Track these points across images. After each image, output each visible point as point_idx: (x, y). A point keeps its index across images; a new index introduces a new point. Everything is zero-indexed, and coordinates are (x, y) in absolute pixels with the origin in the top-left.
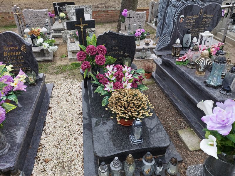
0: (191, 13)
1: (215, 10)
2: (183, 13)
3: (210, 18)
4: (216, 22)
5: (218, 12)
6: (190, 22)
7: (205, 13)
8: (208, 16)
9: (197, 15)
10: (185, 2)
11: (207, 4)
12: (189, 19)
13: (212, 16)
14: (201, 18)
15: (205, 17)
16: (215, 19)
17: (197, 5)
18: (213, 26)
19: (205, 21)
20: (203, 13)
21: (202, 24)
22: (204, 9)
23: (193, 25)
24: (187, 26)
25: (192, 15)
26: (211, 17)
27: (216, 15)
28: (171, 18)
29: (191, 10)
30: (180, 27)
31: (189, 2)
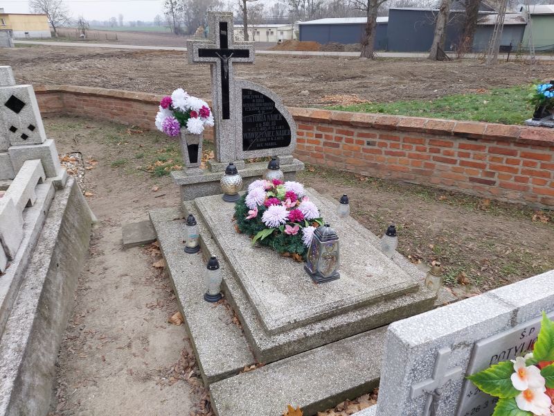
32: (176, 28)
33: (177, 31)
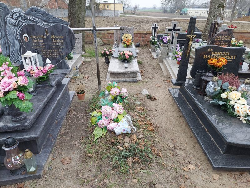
0: (35, 33)
1: (63, 32)
2: (26, 33)
3: (60, 39)
4: (70, 44)
5: (69, 34)
6: (38, 43)
7: (52, 33)
8: (57, 37)
9: (43, 35)
10: (23, 21)
11: (52, 24)
12: (35, 39)
13: (63, 37)
14: (50, 40)
15: (54, 39)
16: (68, 41)
17: (38, 24)
18: (69, 49)
19: (56, 43)
20: (49, 34)
21: (54, 46)
22: (49, 29)
23: (43, 45)
24: (36, 46)
25: (37, 34)
26: (62, 39)
27: (67, 37)
28: (12, 36)
29: (34, 29)
30: (28, 46)
31: (28, 21)
32: (165, 10)
33: (165, 11)
